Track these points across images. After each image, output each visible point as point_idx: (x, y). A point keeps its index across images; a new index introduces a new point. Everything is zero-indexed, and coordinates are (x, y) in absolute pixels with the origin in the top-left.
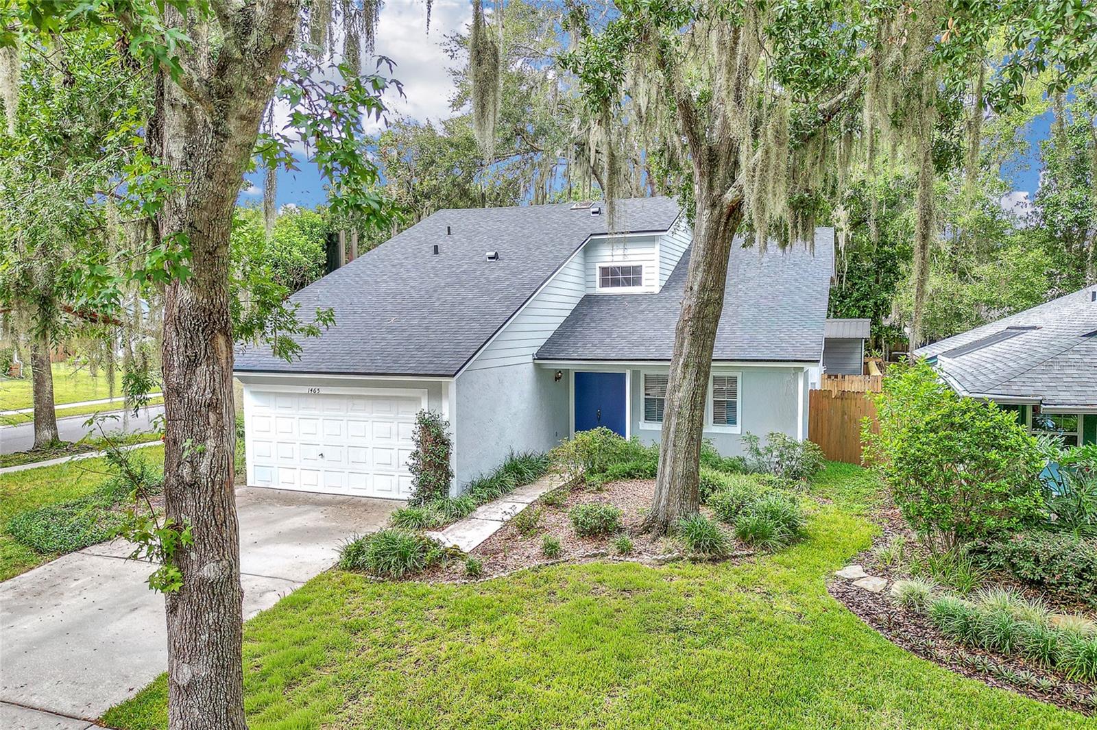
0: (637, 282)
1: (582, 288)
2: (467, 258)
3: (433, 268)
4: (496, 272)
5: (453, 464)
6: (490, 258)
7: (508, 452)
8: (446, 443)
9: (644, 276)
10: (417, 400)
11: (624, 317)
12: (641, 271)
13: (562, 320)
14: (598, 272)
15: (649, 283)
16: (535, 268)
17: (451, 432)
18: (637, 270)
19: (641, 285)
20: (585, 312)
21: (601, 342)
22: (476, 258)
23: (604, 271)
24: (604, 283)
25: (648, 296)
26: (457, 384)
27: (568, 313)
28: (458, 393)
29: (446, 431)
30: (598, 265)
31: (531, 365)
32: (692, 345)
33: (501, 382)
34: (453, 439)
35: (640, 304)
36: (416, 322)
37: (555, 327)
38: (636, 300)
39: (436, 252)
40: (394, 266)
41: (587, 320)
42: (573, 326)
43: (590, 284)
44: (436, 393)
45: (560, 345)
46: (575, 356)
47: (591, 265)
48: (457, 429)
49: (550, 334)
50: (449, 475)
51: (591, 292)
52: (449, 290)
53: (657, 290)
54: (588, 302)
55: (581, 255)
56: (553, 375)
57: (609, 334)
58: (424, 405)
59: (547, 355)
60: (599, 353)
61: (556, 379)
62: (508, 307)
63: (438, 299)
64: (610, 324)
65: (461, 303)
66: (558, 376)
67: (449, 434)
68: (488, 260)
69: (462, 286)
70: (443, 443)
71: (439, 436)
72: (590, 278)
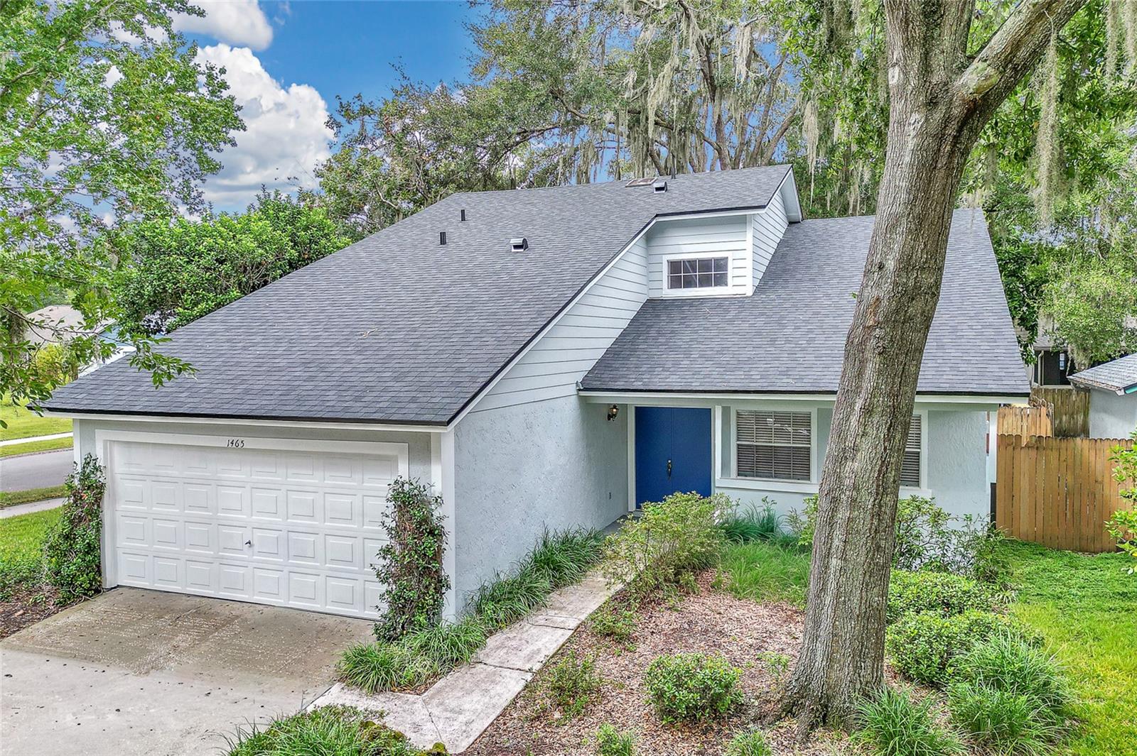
0: (721, 280)
1: (644, 289)
2: (484, 248)
3: (436, 262)
4: (523, 265)
5: (449, 567)
6: (516, 247)
7: (540, 533)
8: (435, 533)
9: (731, 272)
10: (391, 461)
11: (706, 329)
12: (726, 265)
13: (617, 333)
14: (665, 269)
15: (738, 281)
16: (579, 259)
17: (446, 514)
18: (721, 264)
19: (727, 285)
20: (649, 322)
21: (676, 364)
22: (496, 248)
23: (675, 266)
24: (675, 283)
25: (739, 301)
26: (456, 435)
27: (625, 324)
28: (458, 448)
29: (436, 514)
30: (666, 258)
31: (574, 400)
32: (880, 373)
33: (529, 427)
34: (449, 526)
35: (727, 311)
36: (400, 335)
37: (608, 343)
38: (720, 306)
39: (443, 241)
40: (385, 261)
41: (653, 332)
42: (632, 342)
43: (656, 285)
44: (422, 450)
45: (617, 369)
46: (638, 385)
47: (654, 259)
48: (457, 506)
49: (601, 353)
50: (440, 584)
51: (655, 295)
52: (455, 290)
53: (749, 291)
54: (652, 307)
55: (642, 243)
56: (605, 412)
57: (688, 354)
58: (403, 470)
59: (597, 384)
60: (674, 381)
61: (610, 417)
62: (540, 313)
63: (438, 303)
64: (687, 338)
65: (471, 308)
66: (612, 413)
67: (440, 519)
68: (513, 250)
69: (475, 285)
70: (431, 533)
71: (425, 520)
72: (656, 276)
